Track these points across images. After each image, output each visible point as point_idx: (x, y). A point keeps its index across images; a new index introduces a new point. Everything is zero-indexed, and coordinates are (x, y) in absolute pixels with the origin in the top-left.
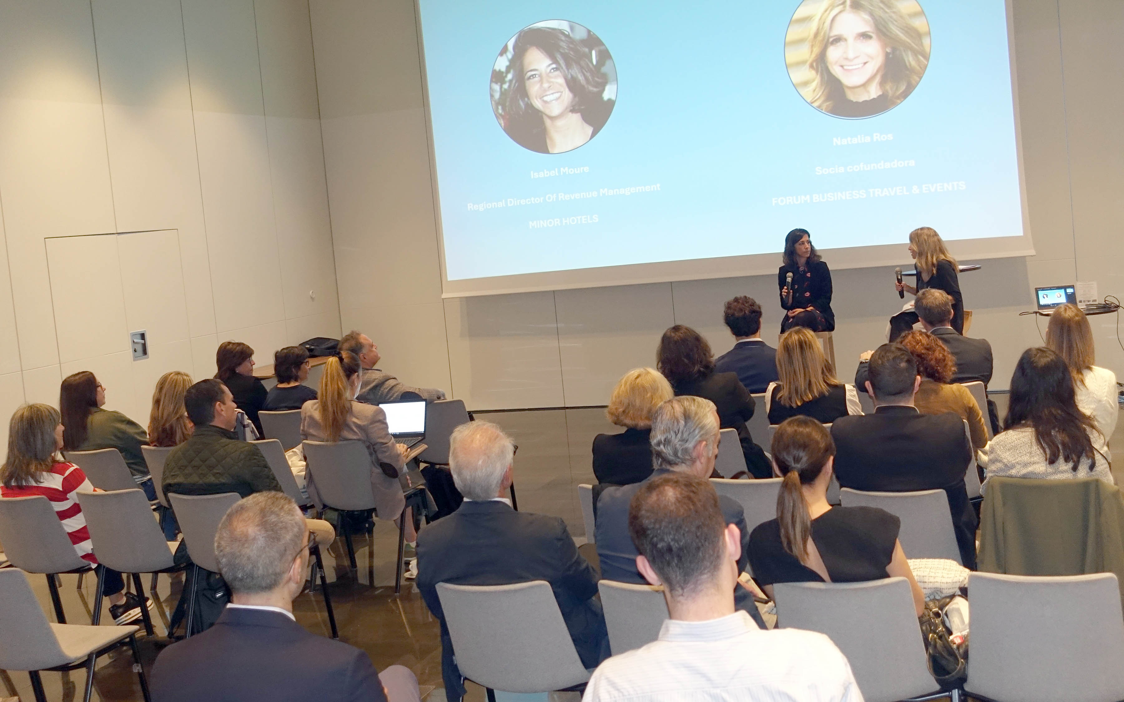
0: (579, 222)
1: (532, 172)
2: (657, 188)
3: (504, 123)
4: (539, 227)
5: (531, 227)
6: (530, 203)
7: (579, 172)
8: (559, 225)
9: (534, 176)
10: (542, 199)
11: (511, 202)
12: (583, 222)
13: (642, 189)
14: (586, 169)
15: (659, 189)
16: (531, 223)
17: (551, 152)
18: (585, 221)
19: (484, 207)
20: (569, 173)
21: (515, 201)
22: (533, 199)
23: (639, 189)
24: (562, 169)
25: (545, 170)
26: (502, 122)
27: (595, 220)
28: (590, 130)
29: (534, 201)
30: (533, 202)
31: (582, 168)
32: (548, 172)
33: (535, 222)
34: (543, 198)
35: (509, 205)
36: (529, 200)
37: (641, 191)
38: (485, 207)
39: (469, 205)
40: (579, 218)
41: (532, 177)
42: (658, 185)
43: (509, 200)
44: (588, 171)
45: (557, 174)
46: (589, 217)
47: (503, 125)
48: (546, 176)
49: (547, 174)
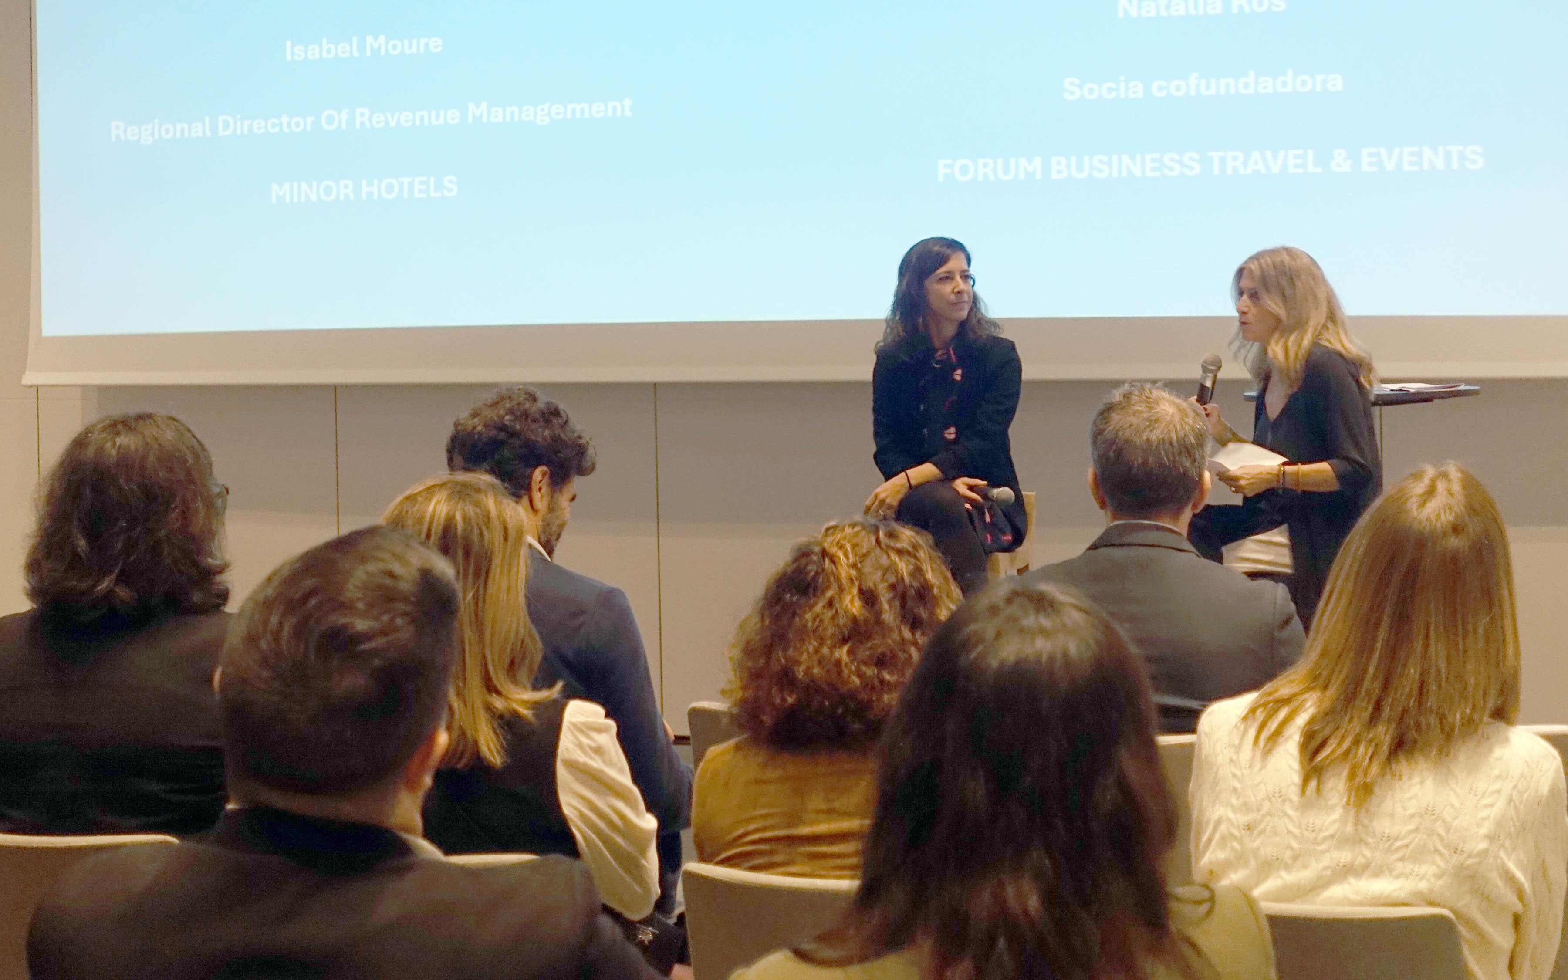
0: (406, 195)
1: (289, 44)
2: (623, 108)
4: (295, 200)
5: (274, 200)
6: (277, 129)
7: (414, 50)
8: (352, 197)
9: (293, 54)
10: (309, 120)
11: (226, 124)
12: (417, 195)
13: (582, 110)
14: (436, 44)
15: (628, 113)
16: (275, 187)
18: (420, 191)
19: (152, 134)
20: (387, 50)
21: (239, 123)
22: (285, 119)
23: (574, 111)
24: (369, 39)
25: (324, 41)
27: (450, 190)
29: (289, 125)
30: (286, 130)
31: (423, 41)
32: (332, 46)
33: (287, 186)
34: (313, 118)
35: (221, 133)
36: (276, 121)
37: (578, 115)
38: (156, 137)
39: (114, 124)
40: (406, 181)
41: (289, 58)
42: (627, 102)
43: (221, 118)
44: (439, 49)
45: (356, 54)
46: (432, 179)
48: (325, 56)
49: (329, 51)
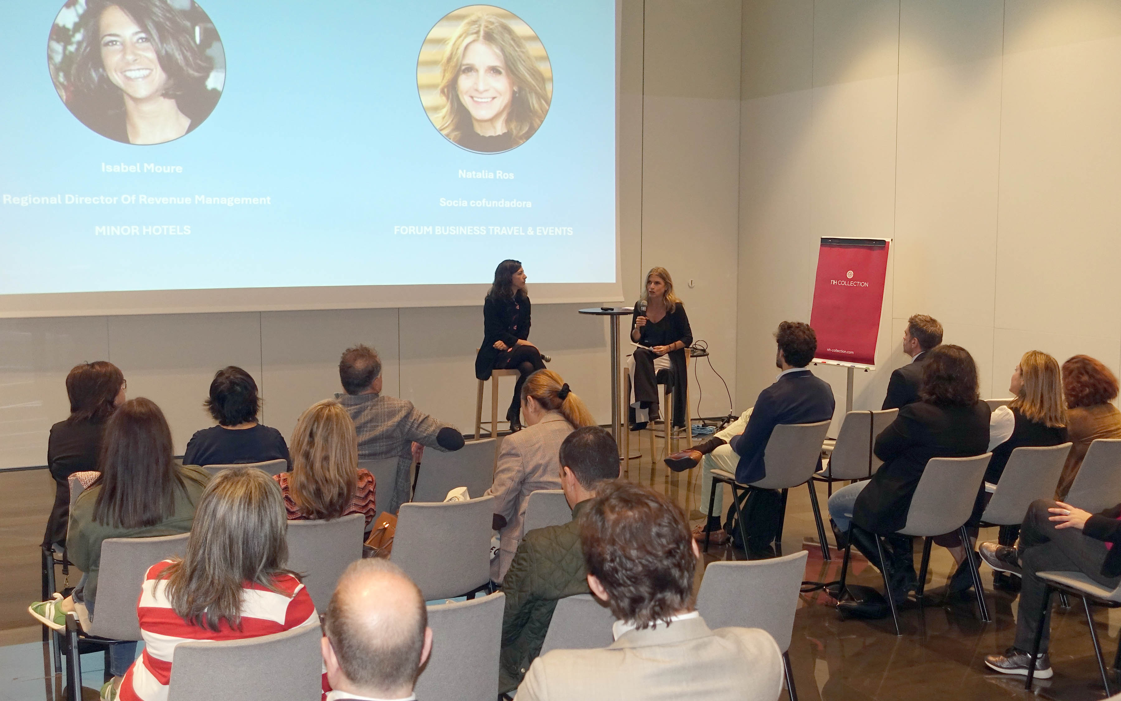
0: (165, 233)
1: (103, 164)
2: (267, 201)
3: (67, 96)
4: (108, 234)
5: (97, 234)
6: (98, 202)
7: (168, 171)
8: (138, 234)
9: (105, 169)
10: (115, 199)
11: (70, 199)
12: (171, 233)
13: (249, 201)
14: (179, 169)
15: (269, 203)
16: (97, 228)
17: (131, 142)
18: (173, 232)
19: (28, 201)
20: (155, 170)
21: (77, 199)
22: (102, 198)
23: (245, 201)
24: (146, 165)
25: (122, 164)
26: (63, 94)
27: (187, 232)
28: (186, 122)
29: (104, 201)
30: (103, 202)
31: (173, 168)
32: (127, 167)
33: (104, 228)
34: (117, 198)
35: (67, 202)
36: (98, 199)
37: (246, 203)
38: (30, 202)
39: (5, 196)
40: (165, 227)
41: (103, 170)
42: (269, 198)
43: (67, 196)
44: (181, 172)
45: (139, 171)
46: (178, 227)
47: (64, 98)
48: (123, 171)
49: (125, 169)
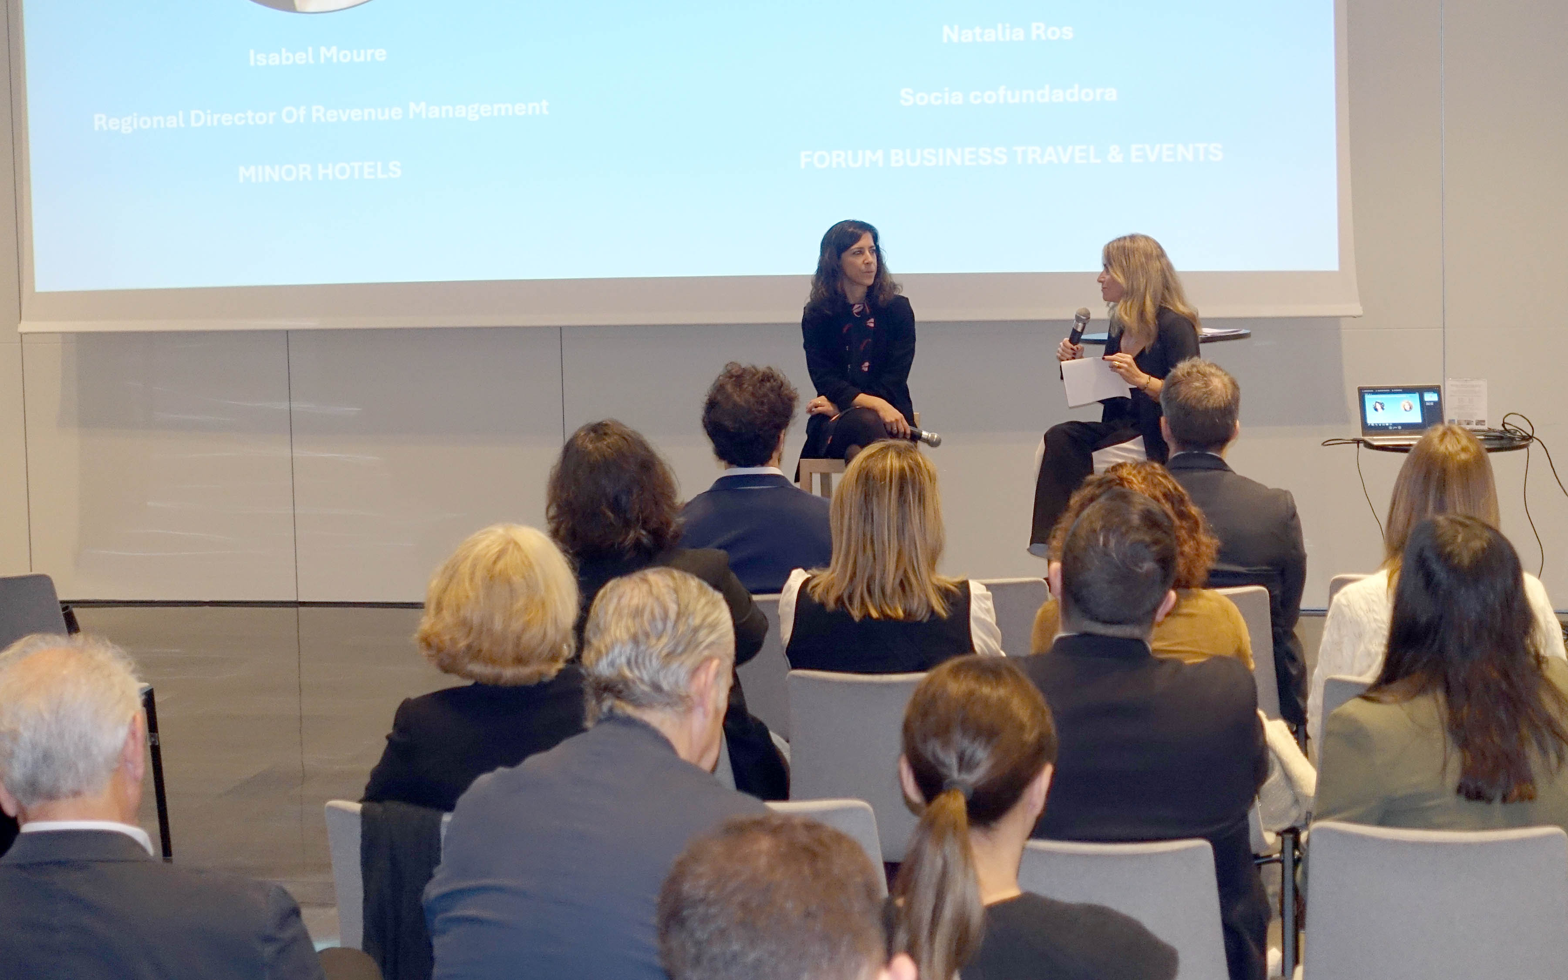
0: (357, 176)
1: (252, 52)
2: (541, 108)
4: (260, 179)
5: (241, 180)
6: (243, 122)
7: (362, 59)
8: (310, 178)
9: (256, 60)
10: (271, 114)
11: (198, 118)
12: (366, 176)
13: (507, 109)
14: (381, 54)
15: (545, 112)
16: (242, 169)
17: (299, 9)
18: (369, 173)
19: (132, 125)
21: (209, 117)
22: (250, 114)
23: (499, 110)
24: (323, 50)
25: (283, 50)
27: (394, 173)
29: (254, 119)
30: (251, 122)
31: (369, 52)
32: (290, 55)
33: (253, 168)
34: (275, 113)
35: (193, 124)
36: (242, 115)
37: (503, 113)
38: (135, 126)
39: (96, 116)
40: (356, 165)
41: (252, 63)
42: (545, 103)
43: (193, 113)
44: (383, 59)
45: (311, 61)
46: (379, 164)
48: (284, 62)
49: (287, 59)
